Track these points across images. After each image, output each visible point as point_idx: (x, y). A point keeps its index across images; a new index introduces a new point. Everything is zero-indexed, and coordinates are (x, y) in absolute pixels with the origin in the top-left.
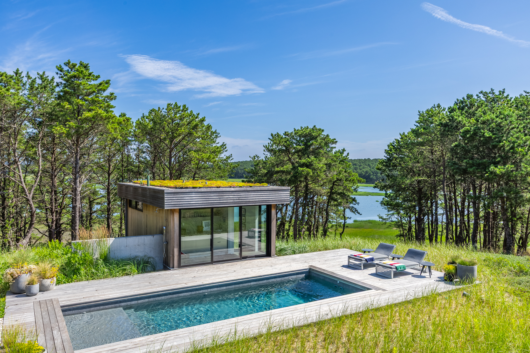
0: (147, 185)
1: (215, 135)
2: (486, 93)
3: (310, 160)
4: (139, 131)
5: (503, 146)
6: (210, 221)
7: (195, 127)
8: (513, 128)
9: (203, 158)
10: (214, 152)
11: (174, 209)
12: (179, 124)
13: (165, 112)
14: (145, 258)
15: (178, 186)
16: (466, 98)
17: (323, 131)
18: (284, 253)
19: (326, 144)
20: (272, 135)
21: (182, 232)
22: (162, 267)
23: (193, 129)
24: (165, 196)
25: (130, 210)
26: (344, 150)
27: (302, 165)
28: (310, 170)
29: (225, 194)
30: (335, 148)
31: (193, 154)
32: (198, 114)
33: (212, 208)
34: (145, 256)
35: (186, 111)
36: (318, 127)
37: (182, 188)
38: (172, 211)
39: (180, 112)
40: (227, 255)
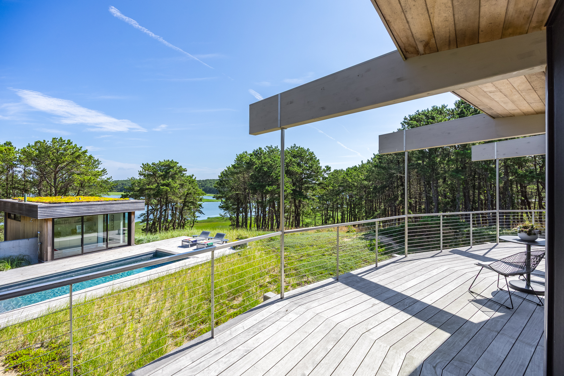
0: (25, 201)
1: (97, 162)
2: (269, 147)
3: (169, 182)
4: (24, 157)
5: (273, 176)
6: (81, 225)
7: (78, 157)
8: (277, 167)
9: (85, 180)
10: (94, 175)
11: (48, 219)
12: (63, 154)
13: (50, 144)
14: (20, 256)
15: (51, 202)
16: (258, 149)
17: (178, 163)
18: (141, 242)
19: (180, 172)
20: (143, 164)
21: (55, 234)
22: (37, 261)
23: (76, 158)
24: (38, 210)
25: (9, 220)
26: (193, 175)
27: (163, 185)
28: (168, 188)
29: (92, 207)
30: (186, 174)
31: (76, 176)
32: (81, 147)
33: (82, 217)
34: (20, 255)
35: (70, 144)
36: (175, 161)
37: (56, 203)
38: (46, 220)
39: (65, 145)
40: (97, 247)
